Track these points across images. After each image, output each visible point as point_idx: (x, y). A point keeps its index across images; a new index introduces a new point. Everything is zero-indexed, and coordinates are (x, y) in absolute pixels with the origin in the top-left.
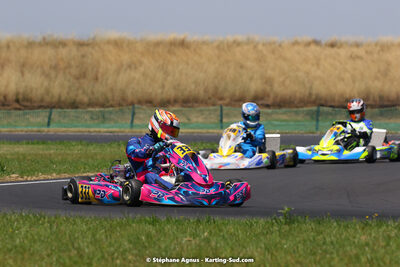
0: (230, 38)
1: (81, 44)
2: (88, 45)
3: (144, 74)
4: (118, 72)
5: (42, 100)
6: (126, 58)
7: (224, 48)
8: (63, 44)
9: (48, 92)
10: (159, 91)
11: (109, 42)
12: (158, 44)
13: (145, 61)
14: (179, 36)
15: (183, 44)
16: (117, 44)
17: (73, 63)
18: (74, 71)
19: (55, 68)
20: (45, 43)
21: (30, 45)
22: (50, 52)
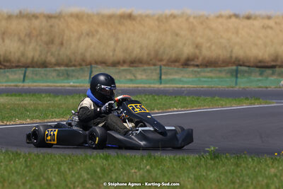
0: (168, 12)
1: (49, 17)
2: (55, 17)
3: (99, 41)
4: (79, 39)
5: (19, 61)
6: (85, 28)
7: (162, 20)
8: (35, 17)
9: (23, 54)
10: (111, 54)
11: (72, 15)
12: (110, 17)
13: (101, 30)
14: (128, 10)
15: (130, 17)
16: (78, 17)
17: (44, 31)
18: (45, 38)
19: (29, 35)
20: (21, 16)
21: (10, 17)
22: (25, 23)
